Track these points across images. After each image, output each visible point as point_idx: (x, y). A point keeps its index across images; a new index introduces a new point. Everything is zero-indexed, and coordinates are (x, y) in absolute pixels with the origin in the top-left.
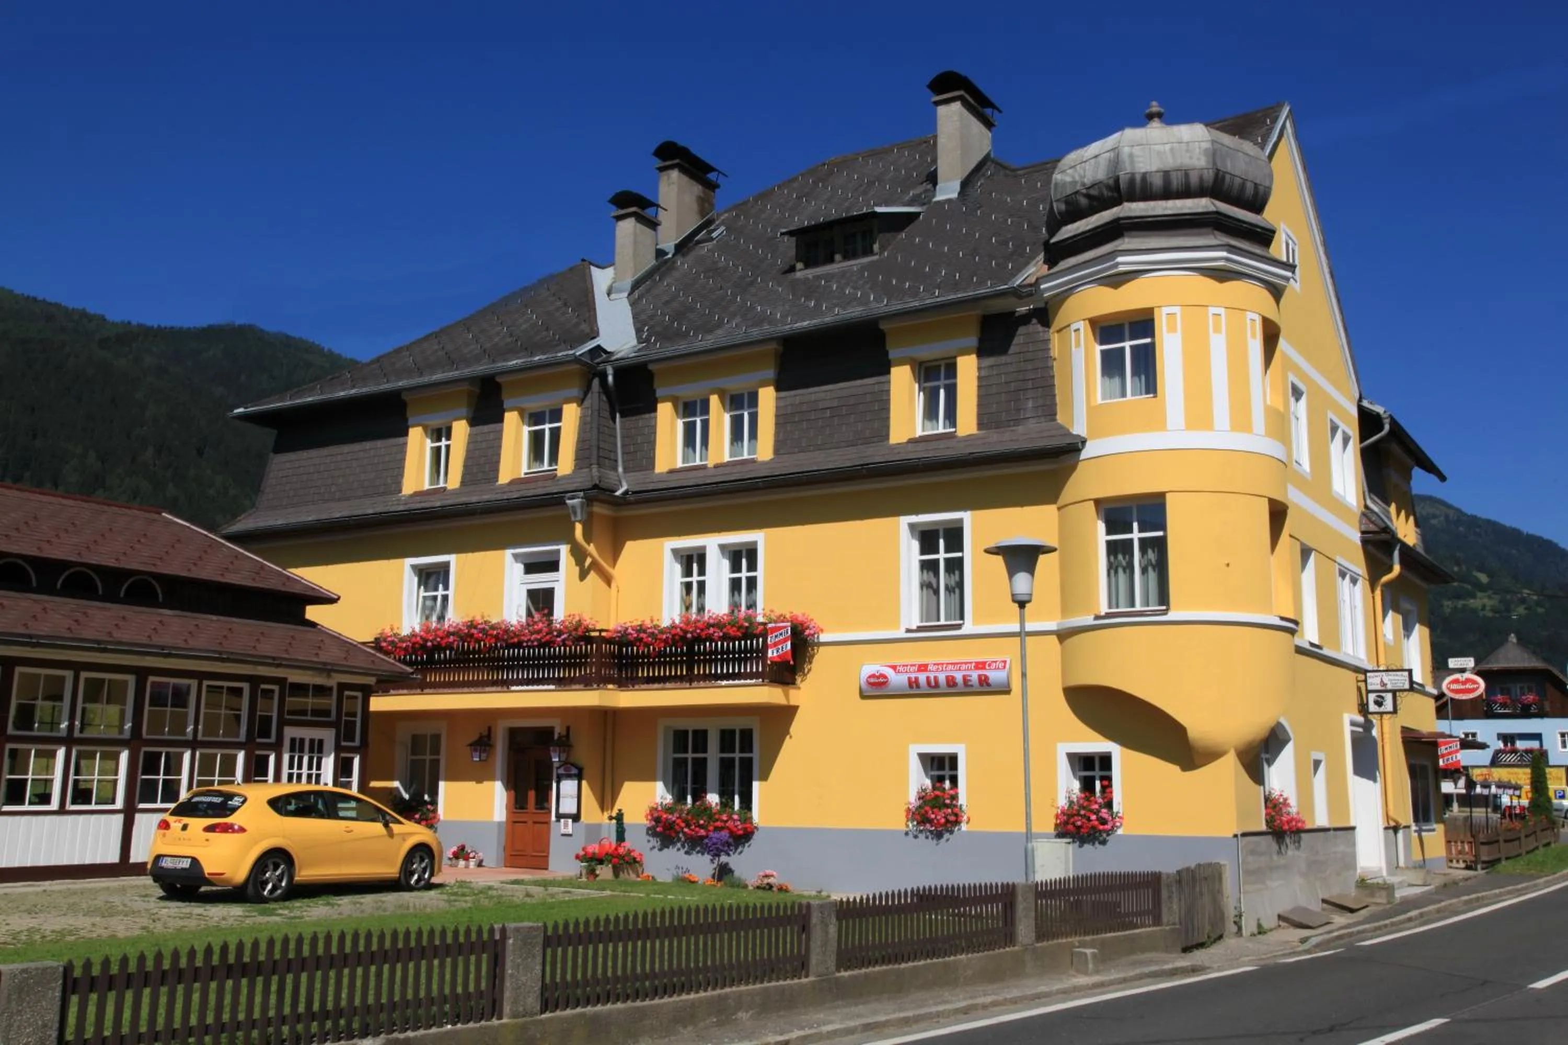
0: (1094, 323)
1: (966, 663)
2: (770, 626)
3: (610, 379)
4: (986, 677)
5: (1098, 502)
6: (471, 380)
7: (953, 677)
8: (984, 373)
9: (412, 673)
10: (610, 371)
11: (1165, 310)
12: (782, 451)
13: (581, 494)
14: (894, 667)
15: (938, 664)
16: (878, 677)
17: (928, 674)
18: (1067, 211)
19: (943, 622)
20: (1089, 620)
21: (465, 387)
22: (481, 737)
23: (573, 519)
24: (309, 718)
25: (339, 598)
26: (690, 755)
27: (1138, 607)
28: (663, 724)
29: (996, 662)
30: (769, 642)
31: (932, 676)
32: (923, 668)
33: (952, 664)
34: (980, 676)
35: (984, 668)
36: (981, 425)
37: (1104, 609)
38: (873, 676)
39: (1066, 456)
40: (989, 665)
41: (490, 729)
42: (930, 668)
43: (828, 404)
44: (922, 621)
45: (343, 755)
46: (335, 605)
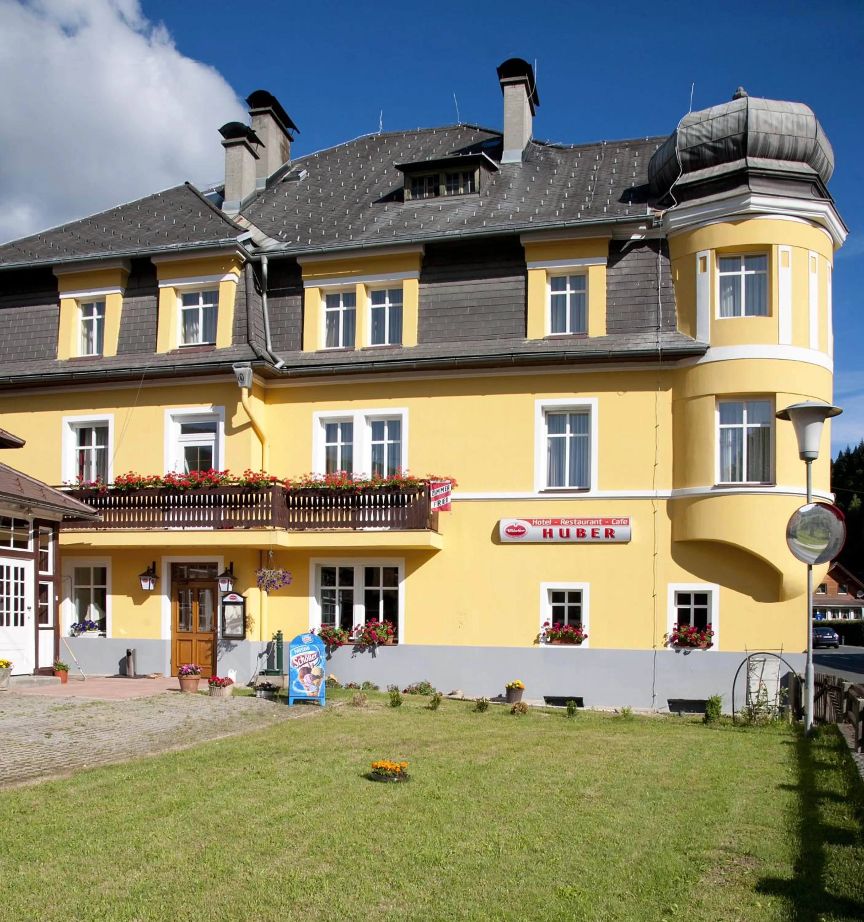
0: (718, 252)
1: (594, 520)
2: (432, 482)
3: (265, 268)
4: (612, 531)
5: (718, 397)
6: (124, 259)
7: (583, 530)
8: (611, 288)
9: (96, 513)
10: (265, 261)
11: (781, 248)
12: (424, 340)
13: (249, 363)
14: (530, 521)
15: (569, 520)
16: (517, 529)
17: (561, 527)
18: (691, 161)
19: (567, 487)
20: (707, 489)
21: (120, 266)
22: (148, 570)
23: (240, 385)
24: (11, 548)
25: (24, 444)
26: (337, 588)
27: (745, 481)
28: (313, 563)
29: (620, 519)
30: (431, 496)
31: (565, 529)
32: (556, 522)
33: (581, 520)
34: (606, 530)
35: (610, 524)
36: (610, 330)
37: (717, 482)
38: (512, 527)
39: (692, 358)
40: (615, 522)
41: (154, 563)
42: (562, 522)
43: (466, 304)
44: (550, 485)
45: (41, 582)
46: (21, 449)
